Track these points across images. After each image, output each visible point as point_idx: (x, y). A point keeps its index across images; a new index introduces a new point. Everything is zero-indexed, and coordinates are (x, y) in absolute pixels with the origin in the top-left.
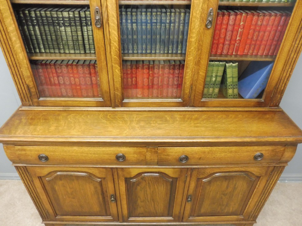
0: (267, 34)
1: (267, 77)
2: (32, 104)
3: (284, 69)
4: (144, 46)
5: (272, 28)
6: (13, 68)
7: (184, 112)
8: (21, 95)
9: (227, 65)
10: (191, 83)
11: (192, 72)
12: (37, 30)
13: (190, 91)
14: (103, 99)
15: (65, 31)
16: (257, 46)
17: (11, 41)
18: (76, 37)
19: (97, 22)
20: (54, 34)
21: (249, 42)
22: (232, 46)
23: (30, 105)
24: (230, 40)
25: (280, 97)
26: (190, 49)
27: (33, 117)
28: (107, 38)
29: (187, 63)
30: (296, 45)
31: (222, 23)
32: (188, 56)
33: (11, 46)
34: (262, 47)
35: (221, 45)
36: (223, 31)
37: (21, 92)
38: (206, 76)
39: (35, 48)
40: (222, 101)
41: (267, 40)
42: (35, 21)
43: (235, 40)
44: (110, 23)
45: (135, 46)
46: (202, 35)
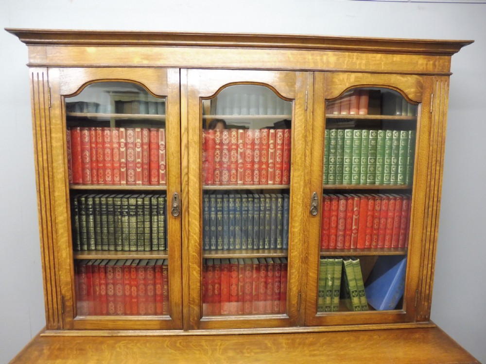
0: (389, 220)
1: (403, 277)
2: (62, 326)
3: (422, 265)
4: (231, 240)
5: (394, 214)
6: (48, 271)
7: (293, 334)
8: (48, 311)
9: (345, 262)
10: (299, 289)
11: (298, 272)
12: (92, 221)
13: (298, 301)
14: (171, 316)
15: (129, 222)
16: (381, 237)
17: (57, 233)
18: (142, 229)
19: (174, 210)
20: (113, 226)
21: (368, 231)
22: (347, 238)
23: (59, 329)
24: (345, 230)
25: (428, 306)
26: (293, 241)
27: (62, 347)
28: (185, 229)
29: (291, 261)
30: (428, 233)
31: (330, 210)
32: (292, 251)
33: (54, 241)
34: (387, 237)
35: (333, 237)
36: (333, 218)
37: (50, 306)
38: (319, 279)
39: (82, 244)
40: (346, 315)
41: (392, 228)
42: (91, 210)
43: (351, 230)
44: (190, 211)
45: (220, 240)
46: (307, 224)
